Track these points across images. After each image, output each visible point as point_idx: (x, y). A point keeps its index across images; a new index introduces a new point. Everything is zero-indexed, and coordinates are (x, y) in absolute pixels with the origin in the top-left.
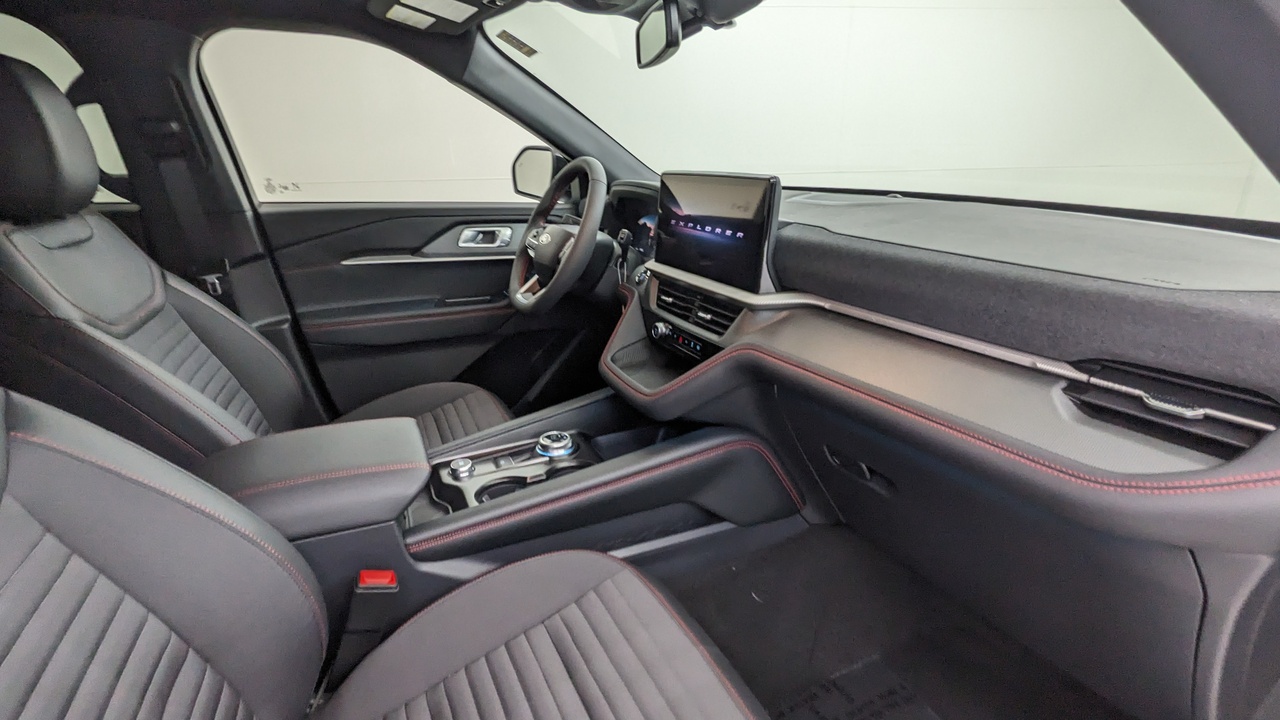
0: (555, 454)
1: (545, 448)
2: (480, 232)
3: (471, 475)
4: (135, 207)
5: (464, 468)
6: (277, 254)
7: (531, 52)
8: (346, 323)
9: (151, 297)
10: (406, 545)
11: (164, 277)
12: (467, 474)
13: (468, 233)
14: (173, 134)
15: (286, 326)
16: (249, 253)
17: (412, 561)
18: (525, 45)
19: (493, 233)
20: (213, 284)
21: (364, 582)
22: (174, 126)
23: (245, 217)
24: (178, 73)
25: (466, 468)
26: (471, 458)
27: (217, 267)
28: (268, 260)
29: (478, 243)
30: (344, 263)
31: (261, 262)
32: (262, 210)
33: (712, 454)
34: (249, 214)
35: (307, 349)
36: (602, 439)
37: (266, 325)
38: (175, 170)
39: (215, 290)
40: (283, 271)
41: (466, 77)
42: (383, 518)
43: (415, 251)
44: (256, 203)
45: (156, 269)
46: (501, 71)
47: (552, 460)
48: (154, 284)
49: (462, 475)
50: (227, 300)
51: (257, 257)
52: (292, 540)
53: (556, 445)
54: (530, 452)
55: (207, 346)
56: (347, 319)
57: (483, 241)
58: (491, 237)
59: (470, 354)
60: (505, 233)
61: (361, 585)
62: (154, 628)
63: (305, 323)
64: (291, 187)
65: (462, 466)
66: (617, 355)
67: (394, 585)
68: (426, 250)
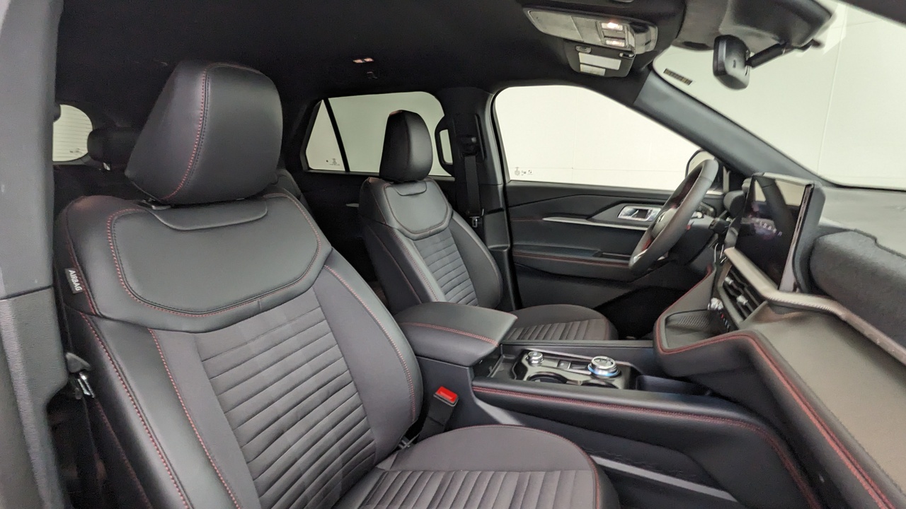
0: (599, 373)
1: (593, 367)
2: (636, 210)
3: (540, 364)
4: (453, 179)
5: (535, 359)
6: (510, 209)
7: (689, 82)
8: (536, 255)
9: (441, 223)
10: (473, 386)
11: (452, 215)
12: (537, 362)
13: (628, 209)
14: (473, 144)
15: (506, 250)
16: (495, 207)
17: (473, 396)
18: (683, 78)
19: (647, 211)
20: (475, 221)
21: (439, 393)
22: (473, 140)
23: (497, 188)
24: (480, 113)
25: (537, 358)
26: (544, 354)
27: (478, 213)
28: (505, 212)
29: (633, 217)
30: (545, 219)
31: (501, 213)
32: (509, 184)
33: (719, 422)
34: (500, 187)
35: (513, 267)
36: (649, 379)
37: (493, 248)
38: (471, 161)
39: (475, 225)
40: (511, 219)
41: (636, 103)
42: (464, 364)
43: (589, 217)
44: (507, 180)
45: (450, 209)
46: (666, 97)
47: (593, 375)
48: (445, 217)
49: (533, 362)
50: (480, 232)
51: (501, 210)
52: (416, 355)
53: (601, 367)
54: (584, 364)
55: (460, 253)
56: (539, 253)
57: (638, 216)
58: (643, 213)
59: (616, 292)
60: (655, 211)
61: (437, 393)
62: (340, 365)
63: (515, 251)
64: (527, 172)
65: (535, 356)
66: (671, 318)
67: (453, 403)
68: (595, 217)
